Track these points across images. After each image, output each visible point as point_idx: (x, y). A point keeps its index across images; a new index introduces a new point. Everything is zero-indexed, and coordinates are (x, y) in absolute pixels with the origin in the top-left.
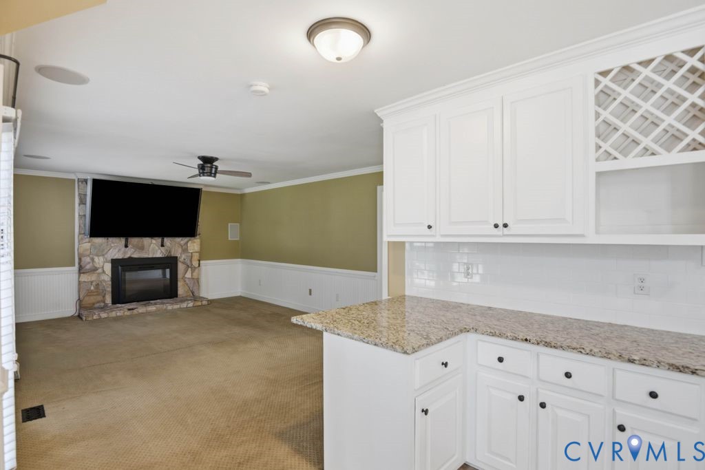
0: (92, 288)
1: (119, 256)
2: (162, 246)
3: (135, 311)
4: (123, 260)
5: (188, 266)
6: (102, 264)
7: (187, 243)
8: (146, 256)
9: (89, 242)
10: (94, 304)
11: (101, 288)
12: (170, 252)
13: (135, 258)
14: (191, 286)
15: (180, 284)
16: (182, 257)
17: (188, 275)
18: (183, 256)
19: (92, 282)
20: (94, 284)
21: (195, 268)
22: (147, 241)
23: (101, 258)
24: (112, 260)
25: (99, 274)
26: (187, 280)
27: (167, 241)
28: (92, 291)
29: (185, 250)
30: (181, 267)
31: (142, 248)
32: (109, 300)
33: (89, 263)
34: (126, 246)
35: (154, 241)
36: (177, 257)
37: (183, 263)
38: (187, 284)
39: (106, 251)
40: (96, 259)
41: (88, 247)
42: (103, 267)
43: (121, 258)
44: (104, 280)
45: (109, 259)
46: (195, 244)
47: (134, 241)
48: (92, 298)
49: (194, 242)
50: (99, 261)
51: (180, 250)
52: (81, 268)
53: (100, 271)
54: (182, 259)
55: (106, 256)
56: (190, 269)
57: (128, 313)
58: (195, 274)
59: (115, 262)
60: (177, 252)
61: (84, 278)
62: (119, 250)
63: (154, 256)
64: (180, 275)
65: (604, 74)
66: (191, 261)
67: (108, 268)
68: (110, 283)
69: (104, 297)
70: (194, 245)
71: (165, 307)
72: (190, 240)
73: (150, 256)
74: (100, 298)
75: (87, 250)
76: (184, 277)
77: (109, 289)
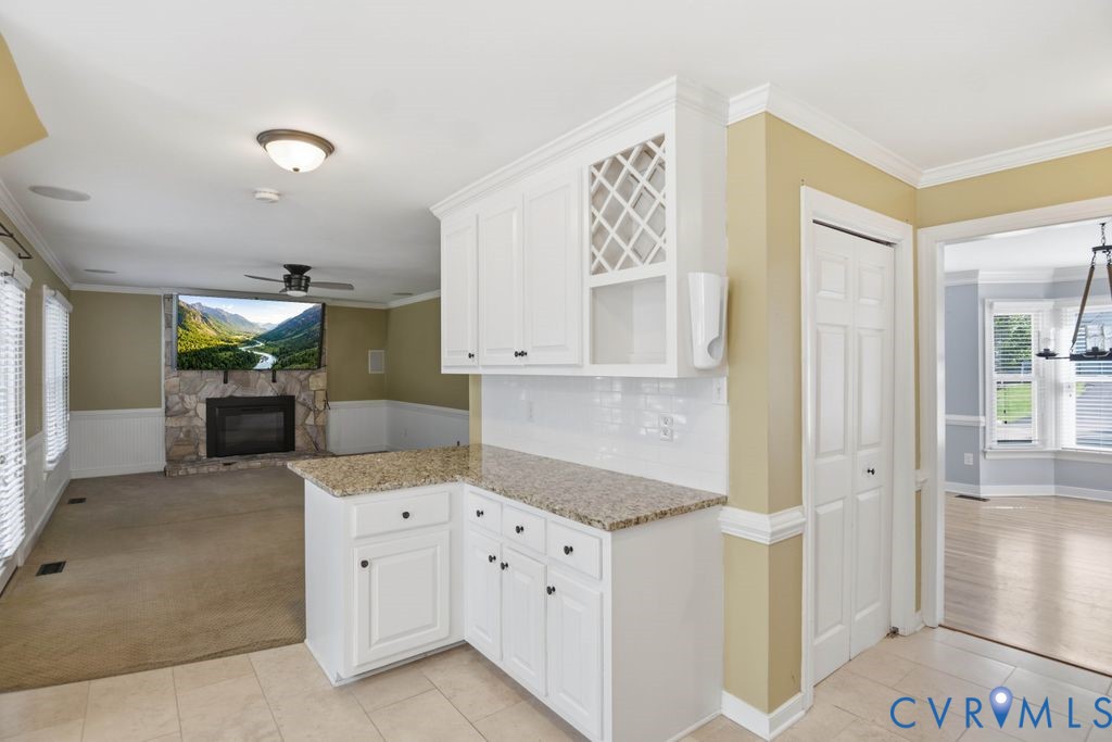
0: (182, 435)
1: (216, 394)
2: (274, 381)
3: (232, 467)
4: (220, 399)
5: (310, 409)
6: (194, 405)
7: (307, 378)
8: (252, 394)
9: (177, 376)
10: (183, 456)
11: (192, 435)
12: (284, 389)
13: (238, 398)
14: (314, 436)
15: (298, 433)
16: (301, 397)
17: (310, 420)
18: (303, 396)
19: (181, 428)
20: (184, 430)
21: (320, 412)
22: (253, 374)
23: (193, 397)
24: (207, 399)
25: (190, 417)
26: (308, 427)
27: (281, 375)
28: (182, 440)
29: (305, 387)
30: (299, 410)
31: (246, 385)
32: (203, 451)
33: (178, 403)
34: (225, 382)
35: (262, 375)
36: (294, 397)
37: (304, 404)
38: (308, 433)
39: (199, 388)
40: (187, 398)
41: (177, 383)
42: (195, 409)
43: (219, 396)
44: (198, 427)
45: (204, 398)
47: (236, 374)
48: (182, 448)
49: (319, 377)
50: (190, 401)
51: (298, 387)
52: (167, 409)
53: (192, 413)
54: (301, 400)
55: (199, 394)
56: (312, 413)
57: (224, 469)
58: (320, 420)
59: (210, 403)
60: (294, 389)
61: (173, 422)
62: (216, 387)
63: (263, 395)
64: (298, 421)
65: (598, 166)
66: (314, 402)
67: (202, 409)
68: (205, 429)
69: (197, 447)
70: (318, 381)
71: (273, 462)
72: (313, 374)
73: (258, 395)
74: (192, 449)
75: (174, 387)
76: (303, 424)
77: (204, 438)
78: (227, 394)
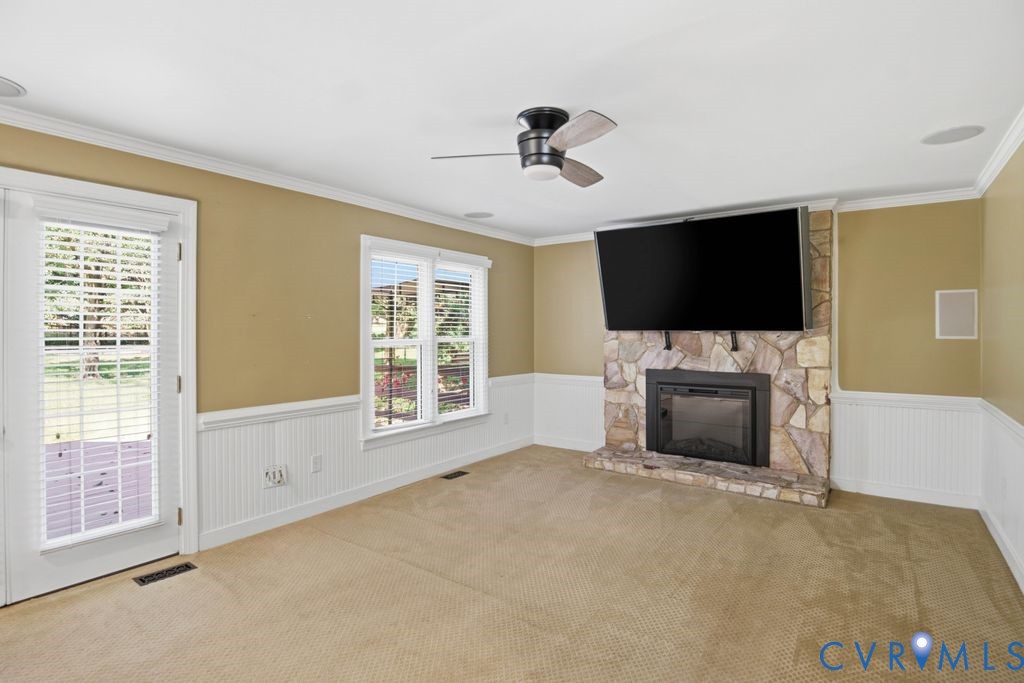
0: (621, 415)
1: (659, 365)
2: (735, 348)
4: (664, 372)
5: (798, 399)
6: (633, 376)
7: (793, 346)
8: (704, 367)
9: (617, 338)
10: (622, 442)
11: (632, 417)
12: (755, 363)
13: (684, 370)
14: (805, 448)
15: (776, 439)
16: (782, 377)
17: (798, 419)
18: (785, 376)
19: (620, 405)
20: (623, 408)
21: (817, 406)
22: (706, 337)
23: (633, 366)
24: (648, 371)
25: (630, 392)
26: (794, 433)
27: (747, 338)
28: (620, 421)
29: (790, 362)
30: (779, 401)
31: (698, 353)
32: (643, 441)
33: (616, 373)
34: (668, 347)
35: (719, 339)
36: (769, 376)
37: (786, 391)
38: (794, 443)
39: (638, 355)
40: (626, 367)
41: (616, 347)
42: (635, 382)
43: (661, 368)
44: (637, 407)
45: (643, 369)
46: (815, 348)
47: (684, 337)
48: (620, 431)
49: (814, 343)
50: (630, 371)
51: (777, 361)
52: (606, 380)
53: (631, 387)
54: (781, 382)
55: (639, 363)
56: (802, 407)
58: (817, 423)
59: (651, 376)
60: (769, 364)
61: (612, 397)
62: (659, 354)
63: (720, 370)
64: (776, 419)
66: (806, 388)
67: (642, 382)
68: (644, 411)
69: (636, 433)
70: (811, 350)
72: (802, 338)
73: (713, 369)
74: (631, 434)
75: (613, 351)
76: (786, 425)
77: (643, 422)
78: (672, 365)
